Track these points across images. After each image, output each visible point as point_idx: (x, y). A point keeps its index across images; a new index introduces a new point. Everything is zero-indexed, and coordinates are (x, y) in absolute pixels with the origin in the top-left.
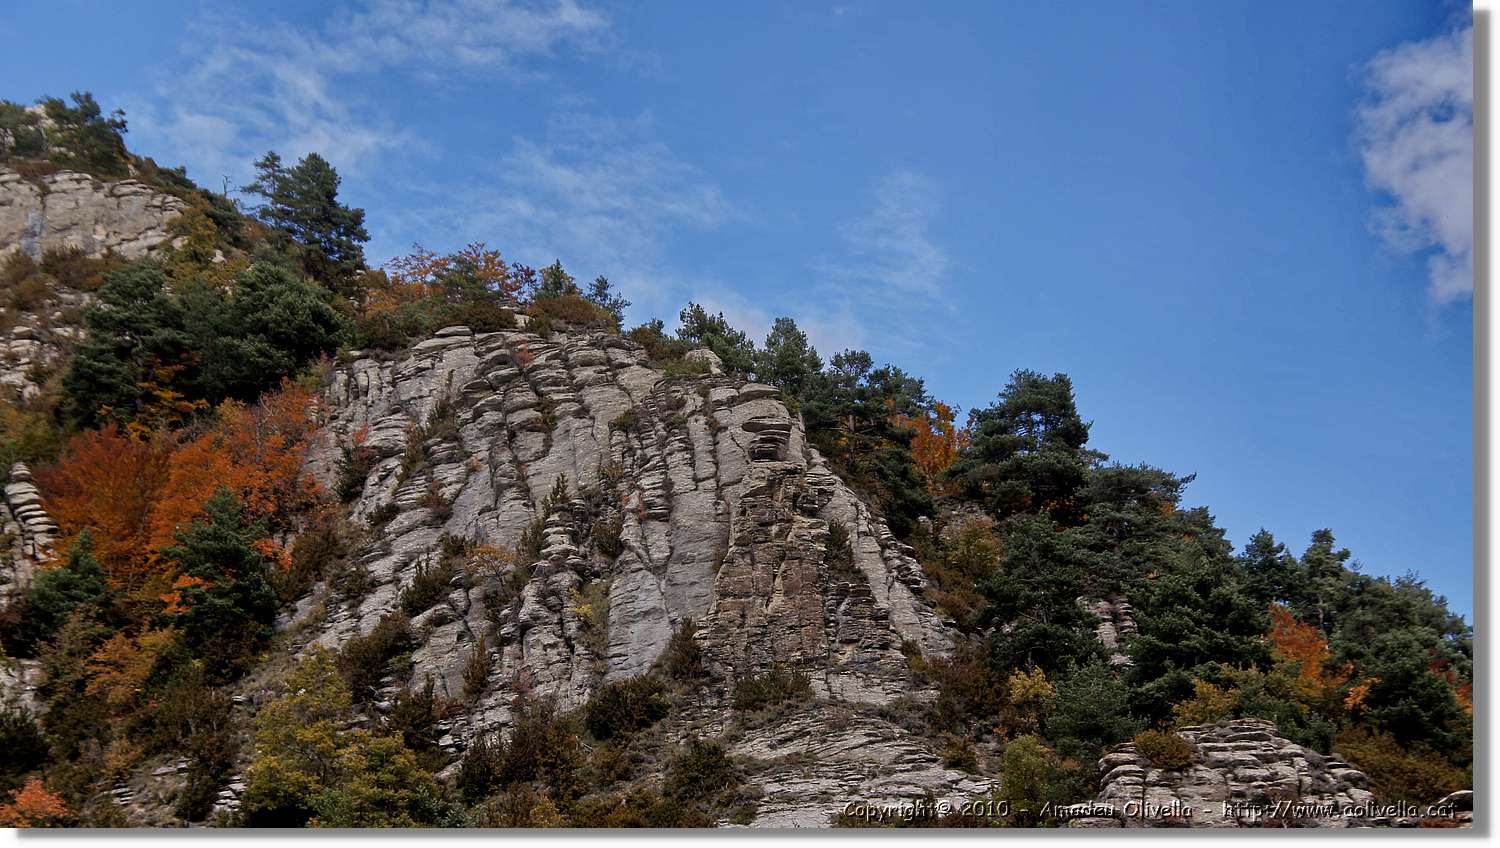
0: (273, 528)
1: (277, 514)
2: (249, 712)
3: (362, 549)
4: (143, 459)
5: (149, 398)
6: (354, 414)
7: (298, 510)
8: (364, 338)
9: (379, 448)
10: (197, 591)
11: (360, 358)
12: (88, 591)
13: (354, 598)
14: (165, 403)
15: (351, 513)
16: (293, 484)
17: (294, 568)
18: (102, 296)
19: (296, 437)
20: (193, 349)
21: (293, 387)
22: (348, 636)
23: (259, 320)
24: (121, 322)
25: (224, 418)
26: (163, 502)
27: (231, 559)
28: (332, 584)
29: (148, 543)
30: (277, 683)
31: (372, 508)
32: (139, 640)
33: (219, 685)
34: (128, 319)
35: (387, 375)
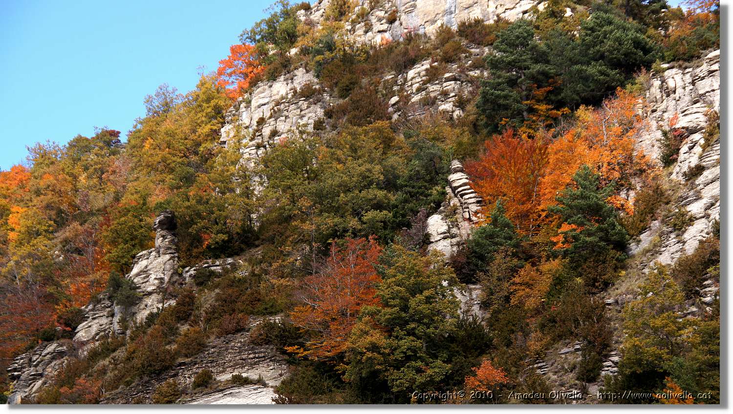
0: (618, 188)
1: (621, 179)
2: (617, 310)
3: (681, 197)
4: (532, 150)
5: (531, 110)
6: (667, 107)
7: (635, 174)
8: (670, 55)
9: (687, 128)
10: (574, 233)
11: (669, 68)
12: (505, 238)
13: (679, 230)
14: (542, 113)
15: (671, 174)
16: (630, 158)
17: (636, 213)
18: (495, 48)
19: (628, 126)
20: (557, 75)
21: (624, 93)
22: (677, 255)
23: (598, 51)
24: (509, 63)
25: (581, 119)
26: (546, 177)
27: (596, 211)
28: (663, 222)
29: (539, 205)
30: (633, 289)
31: (685, 169)
32: (541, 268)
33: (594, 294)
34: (513, 61)
35: (688, 78)
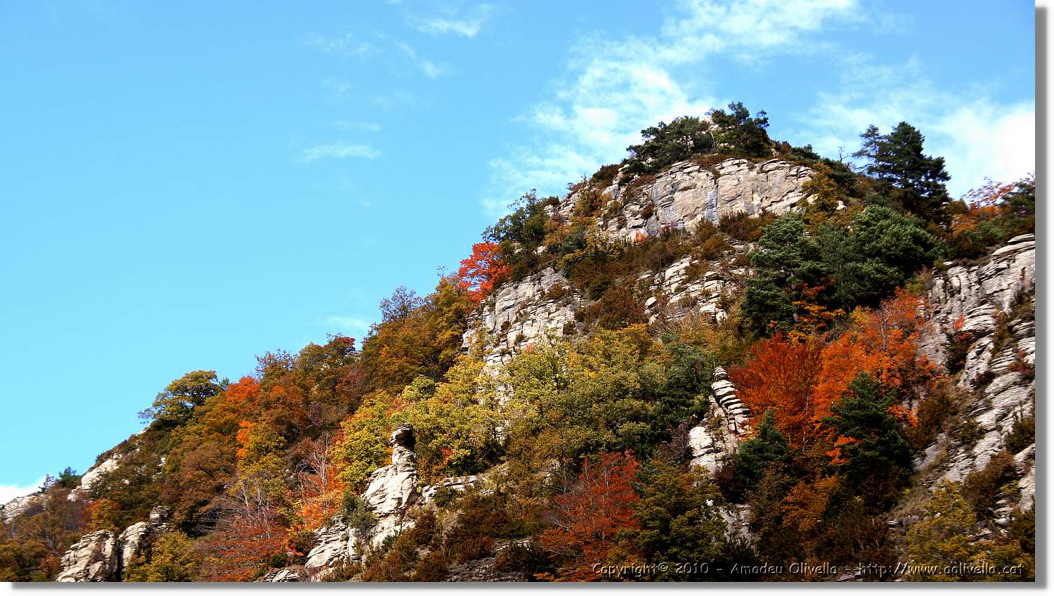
0: (900, 397)
1: (903, 387)
2: (901, 532)
3: (970, 407)
4: (803, 355)
5: (802, 312)
6: (952, 308)
7: (918, 382)
8: (953, 251)
9: (973, 331)
10: (851, 447)
11: (952, 266)
12: (776, 452)
13: (968, 443)
14: (814, 315)
15: (958, 381)
16: (912, 363)
17: (920, 424)
18: (761, 244)
19: (910, 329)
20: (830, 273)
21: (904, 293)
22: (967, 472)
23: (875, 247)
24: (777, 260)
25: (856, 321)
26: (820, 385)
27: (875, 423)
28: (950, 435)
29: (813, 416)
30: (918, 509)
31: (973, 376)
32: (816, 485)
33: (876, 514)
34: (781, 258)
35: (974, 277)
